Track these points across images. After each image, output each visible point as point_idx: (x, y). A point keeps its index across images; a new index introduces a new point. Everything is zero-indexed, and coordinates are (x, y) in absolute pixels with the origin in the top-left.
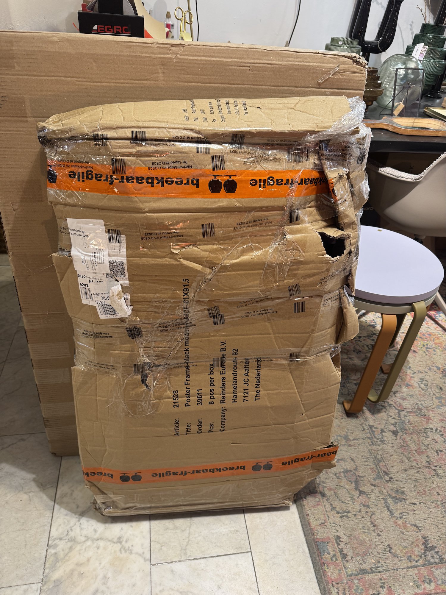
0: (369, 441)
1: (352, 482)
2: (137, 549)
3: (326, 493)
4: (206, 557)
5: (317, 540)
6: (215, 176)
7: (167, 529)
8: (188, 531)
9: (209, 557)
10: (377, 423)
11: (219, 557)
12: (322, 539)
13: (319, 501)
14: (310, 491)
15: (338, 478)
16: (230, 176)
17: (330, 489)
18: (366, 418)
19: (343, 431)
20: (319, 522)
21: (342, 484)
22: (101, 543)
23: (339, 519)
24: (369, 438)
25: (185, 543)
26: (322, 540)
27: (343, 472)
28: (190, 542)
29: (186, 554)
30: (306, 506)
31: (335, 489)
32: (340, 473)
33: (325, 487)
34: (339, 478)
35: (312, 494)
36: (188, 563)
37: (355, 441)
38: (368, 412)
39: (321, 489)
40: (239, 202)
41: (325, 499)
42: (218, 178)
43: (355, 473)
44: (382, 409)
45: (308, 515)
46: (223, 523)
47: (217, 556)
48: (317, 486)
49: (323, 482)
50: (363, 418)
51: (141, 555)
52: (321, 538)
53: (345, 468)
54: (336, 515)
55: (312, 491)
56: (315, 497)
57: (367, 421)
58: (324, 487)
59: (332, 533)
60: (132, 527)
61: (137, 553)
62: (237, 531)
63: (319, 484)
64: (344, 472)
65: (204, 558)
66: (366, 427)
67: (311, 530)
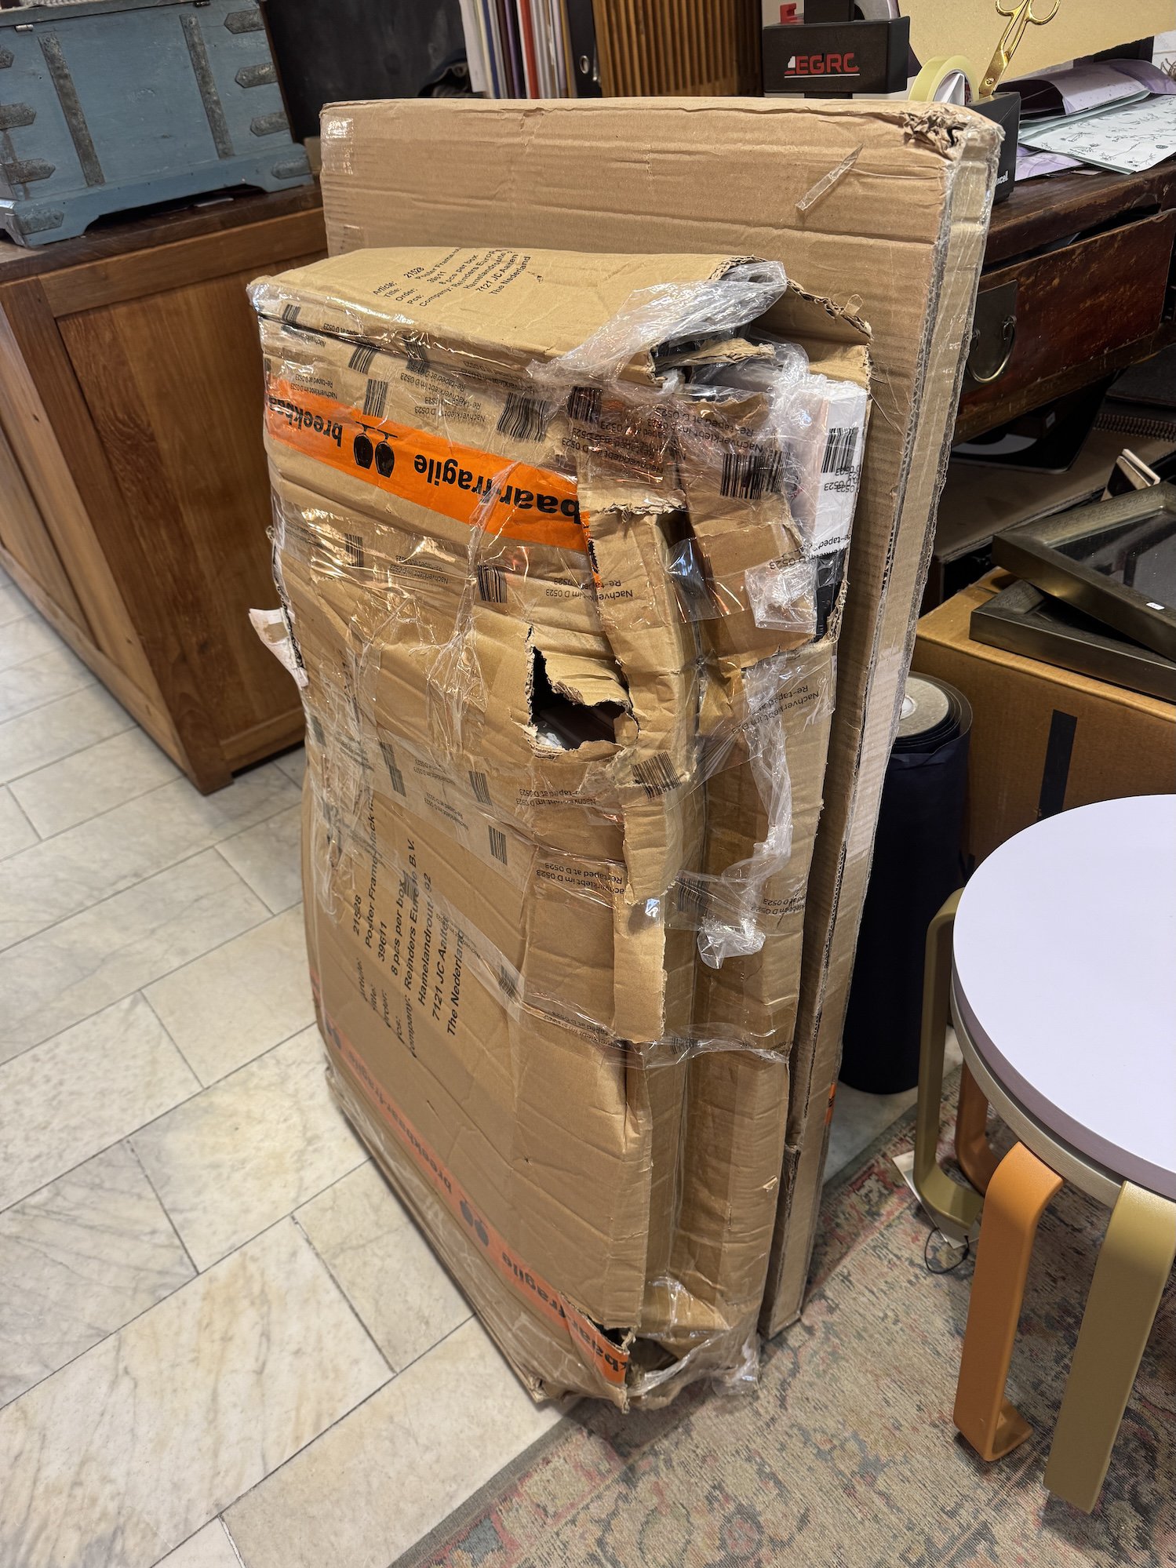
0: (920, 1549)
1: (723, 1545)
2: (309, 1175)
3: (640, 1484)
4: (345, 1296)
5: (493, 1517)
6: (366, 427)
7: (367, 1196)
8: (380, 1233)
9: (348, 1301)
10: (1020, 1550)
11: (355, 1319)
12: (504, 1528)
13: (600, 1473)
14: (617, 1435)
15: (710, 1499)
16: (387, 435)
17: (658, 1491)
18: (1003, 1502)
19: (887, 1446)
20: (543, 1500)
21: (697, 1520)
22: (296, 1119)
23: (583, 1554)
24: (929, 1541)
25: (354, 1242)
26: (499, 1528)
27: (741, 1505)
28: (361, 1250)
29: (335, 1256)
30: (570, 1447)
31: (668, 1506)
32: (727, 1498)
33: (657, 1474)
34: (711, 1503)
35: (612, 1445)
36: (321, 1271)
37: (879, 1502)
38: (1041, 1502)
39: (643, 1465)
40: (394, 503)
41: (622, 1488)
42: (369, 435)
43: (760, 1544)
44: (1099, 1547)
45: (548, 1462)
46: (429, 1287)
47: (357, 1315)
48: (646, 1448)
49: (668, 1463)
50: (996, 1493)
51: (301, 1188)
52: (505, 1523)
53: (759, 1508)
54: (591, 1540)
55: (619, 1440)
56: (609, 1458)
57: (997, 1509)
58: (655, 1470)
59: (533, 1550)
60: (345, 1140)
61: (301, 1179)
62: (427, 1323)
63: (656, 1454)
64: (740, 1509)
65: (342, 1292)
66: (965, 1515)
67: (514, 1490)
